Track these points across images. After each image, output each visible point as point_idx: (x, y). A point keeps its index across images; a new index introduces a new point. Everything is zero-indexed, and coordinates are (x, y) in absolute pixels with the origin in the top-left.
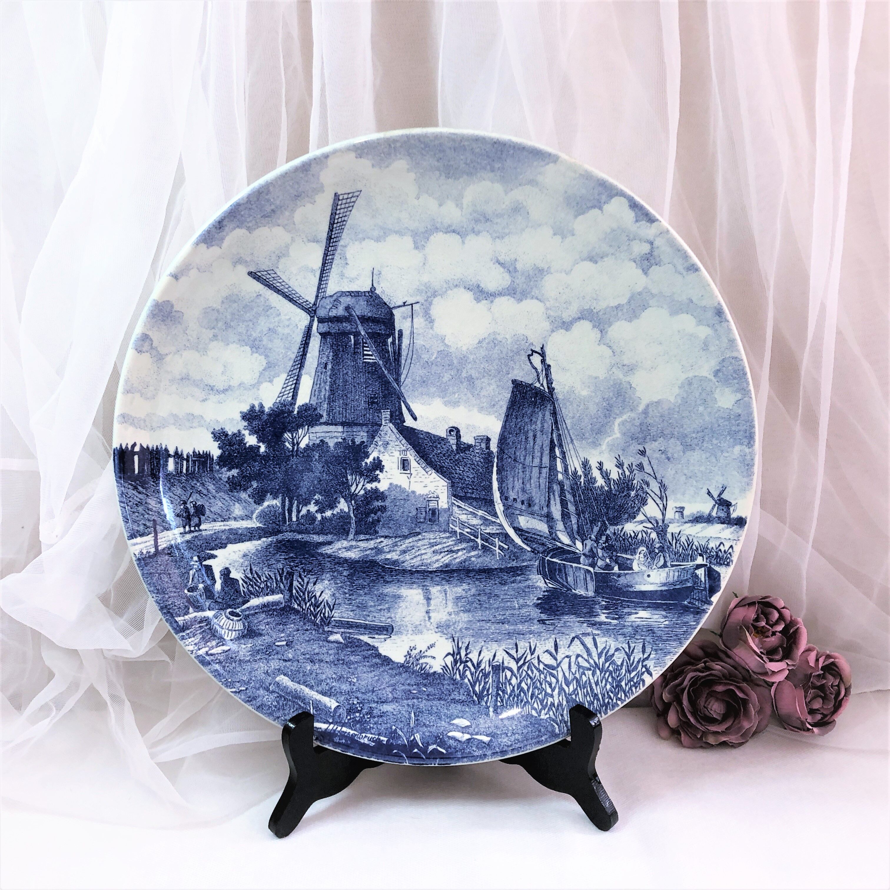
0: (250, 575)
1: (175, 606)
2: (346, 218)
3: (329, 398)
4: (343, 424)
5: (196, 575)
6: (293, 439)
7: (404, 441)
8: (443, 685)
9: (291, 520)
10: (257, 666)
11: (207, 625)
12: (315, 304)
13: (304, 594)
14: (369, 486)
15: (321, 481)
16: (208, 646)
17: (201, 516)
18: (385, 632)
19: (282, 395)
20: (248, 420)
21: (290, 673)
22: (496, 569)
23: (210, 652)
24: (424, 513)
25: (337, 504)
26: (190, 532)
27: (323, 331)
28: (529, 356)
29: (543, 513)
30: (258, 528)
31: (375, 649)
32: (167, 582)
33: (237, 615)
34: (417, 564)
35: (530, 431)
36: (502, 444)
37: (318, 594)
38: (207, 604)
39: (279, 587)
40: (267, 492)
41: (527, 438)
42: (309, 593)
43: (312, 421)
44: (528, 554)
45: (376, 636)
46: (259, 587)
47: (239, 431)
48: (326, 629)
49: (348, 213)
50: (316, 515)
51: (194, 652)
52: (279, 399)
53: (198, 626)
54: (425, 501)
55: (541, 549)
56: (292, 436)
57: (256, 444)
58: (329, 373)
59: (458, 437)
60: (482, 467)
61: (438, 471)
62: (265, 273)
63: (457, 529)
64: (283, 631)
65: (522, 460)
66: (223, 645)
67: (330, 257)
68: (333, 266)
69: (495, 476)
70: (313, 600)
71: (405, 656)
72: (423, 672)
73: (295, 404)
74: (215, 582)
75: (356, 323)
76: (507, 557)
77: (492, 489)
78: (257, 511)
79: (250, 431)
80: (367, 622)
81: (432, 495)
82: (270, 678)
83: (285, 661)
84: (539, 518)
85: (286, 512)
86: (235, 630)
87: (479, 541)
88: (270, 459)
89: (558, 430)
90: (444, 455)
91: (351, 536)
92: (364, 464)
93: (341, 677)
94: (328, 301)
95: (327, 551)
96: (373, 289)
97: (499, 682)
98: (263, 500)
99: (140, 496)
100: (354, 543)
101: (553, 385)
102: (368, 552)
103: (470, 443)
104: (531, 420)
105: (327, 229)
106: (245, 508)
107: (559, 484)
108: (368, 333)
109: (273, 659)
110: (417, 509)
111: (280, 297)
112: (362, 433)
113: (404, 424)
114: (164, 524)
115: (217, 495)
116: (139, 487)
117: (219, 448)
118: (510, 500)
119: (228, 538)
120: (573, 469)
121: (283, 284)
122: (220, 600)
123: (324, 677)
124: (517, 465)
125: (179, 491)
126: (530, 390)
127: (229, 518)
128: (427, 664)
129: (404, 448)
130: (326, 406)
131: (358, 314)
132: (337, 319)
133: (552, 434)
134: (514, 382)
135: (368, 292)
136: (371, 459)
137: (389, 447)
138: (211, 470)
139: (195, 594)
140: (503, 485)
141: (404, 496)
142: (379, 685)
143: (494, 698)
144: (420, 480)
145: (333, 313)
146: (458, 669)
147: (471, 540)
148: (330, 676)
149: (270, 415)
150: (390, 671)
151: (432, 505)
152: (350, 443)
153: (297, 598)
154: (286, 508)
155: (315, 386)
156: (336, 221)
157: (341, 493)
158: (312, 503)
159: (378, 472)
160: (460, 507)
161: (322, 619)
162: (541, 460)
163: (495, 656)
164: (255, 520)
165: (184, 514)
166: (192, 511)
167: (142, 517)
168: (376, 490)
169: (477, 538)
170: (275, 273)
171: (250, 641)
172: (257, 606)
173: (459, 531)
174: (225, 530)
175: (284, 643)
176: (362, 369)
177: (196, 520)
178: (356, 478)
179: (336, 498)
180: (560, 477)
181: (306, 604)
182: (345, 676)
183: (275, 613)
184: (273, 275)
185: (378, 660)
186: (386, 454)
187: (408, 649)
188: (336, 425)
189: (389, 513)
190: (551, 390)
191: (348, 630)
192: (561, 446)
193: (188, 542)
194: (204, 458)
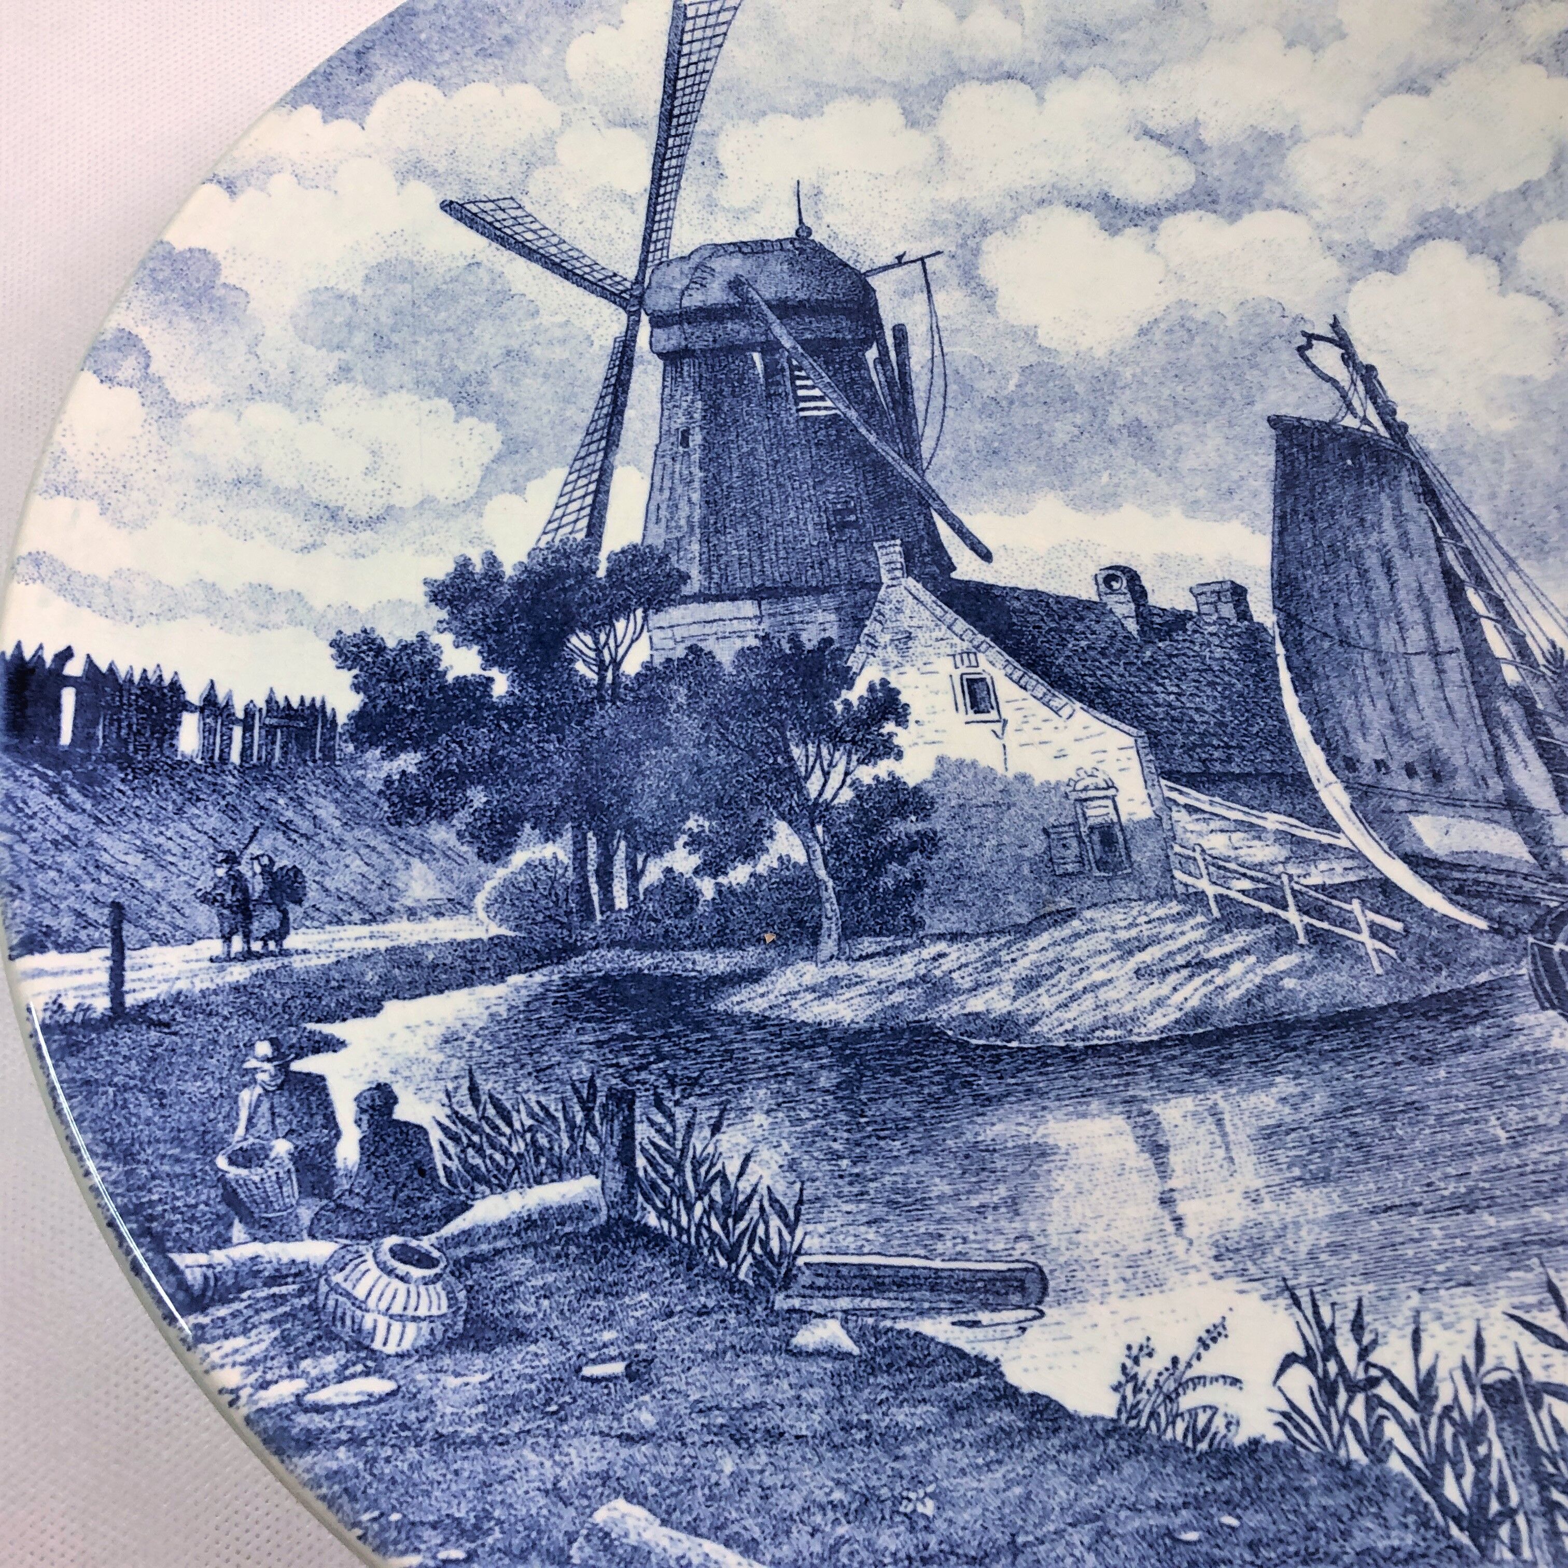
0: (469, 1111)
1: (174, 1209)
2: (709, 66)
3: (704, 524)
4: (756, 594)
5: (265, 1107)
6: (598, 651)
7: (961, 625)
8: (1305, 1495)
9: (611, 907)
10: (511, 1462)
11: (301, 1293)
12: (638, 281)
13: (679, 1169)
14: (866, 774)
15: (700, 772)
16: (305, 1374)
17: (291, 906)
18: (1016, 1298)
19: (554, 525)
20: (450, 602)
21: (652, 1490)
22: (1382, 1009)
23: (310, 1398)
24: (1074, 843)
25: (767, 843)
26: (248, 956)
27: (670, 345)
28: (1301, 350)
29: (1491, 795)
30: (496, 942)
31: (993, 1369)
32: (148, 1122)
33: (424, 1260)
34: (1087, 1021)
35: (1367, 553)
36: (1289, 599)
37: (732, 1169)
38: (306, 1215)
39: (583, 1148)
40: (520, 818)
41: (1363, 574)
42: (697, 1164)
43: (656, 593)
44: (1485, 941)
45: (985, 1317)
46: (506, 1153)
47: (422, 638)
48: (781, 1302)
49: (713, 53)
50: (697, 881)
51: (244, 1393)
52: (548, 537)
53: (266, 1292)
54: (1068, 804)
55: (1525, 918)
56: (596, 642)
57: (478, 671)
58: (696, 457)
59: (1138, 593)
60: (1239, 676)
61: (1092, 705)
62: (491, 206)
63: (1203, 884)
64: (609, 1321)
65: (1368, 640)
66: (367, 1373)
67: (674, 162)
68: (683, 183)
69: (1290, 700)
70: (716, 1190)
71: (1116, 1389)
72: (1203, 1446)
73: (598, 549)
74: (338, 1136)
75: (766, 321)
76: (1410, 961)
77: (1290, 739)
78: (489, 885)
79: (458, 634)
80: (937, 1264)
81: (1089, 781)
82: (571, 1512)
83: (627, 1439)
84: (1483, 814)
85: (592, 880)
86: (414, 1319)
87: (1292, 916)
88: (526, 716)
89: (1455, 535)
90: (1103, 653)
91: (828, 946)
92: (839, 708)
93: (867, 1498)
94: (675, 270)
95: (748, 1006)
96: (803, 233)
97: (1533, 1452)
98: (510, 845)
99: (72, 818)
100: (841, 969)
101: (1400, 417)
102: (897, 997)
103: (1181, 608)
104: (1362, 520)
105: (658, 94)
106: (446, 874)
107: (1515, 696)
108: (804, 343)
109: (578, 1433)
110: (1045, 831)
111: (536, 268)
112: (821, 616)
113: (954, 575)
114: (153, 923)
115: (348, 836)
116: (69, 790)
117: (357, 688)
118: (1364, 770)
119: (385, 979)
120: (1546, 646)
121: (544, 233)
122: (356, 1203)
123: (796, 1501)
124: (1356, 656)
125: (213, 820)
126: (1331, 439)
127: (391, 911)
128: (1215, 1410)
129: (966, 645)
130: (695, 547)
131: (767, 296)
132: (710, 314)
133: (1440, 550)
134: (1275, 422)
135: (792, 241)
136: (860, 689)
137: (916, 647)
138: (329, 755)
139: (255, 1174)
140: (1328, 724)
141: (991, 794)
142: (1033, 1519)
143: (1540, 1525)
144: (1037, 737)
145: (695, 300)
146: (1345, 1417)
147: (1260, 919)
148: (820, 1496)
149: (519, 585)
150: (1070, 1458)
151: (1097, 813)
152: (786, 647)
153: (654, 1186)
154: (591, 868)
155: (656, 493)
156: (682, 73)
157: (776, 803)
158: (679, 844)
159: (889, 727)
160: (1197, 810)
161: (758, 1263)
162: (1430, 631)
163: (1479, 1345)
164: (482, 915)
165: (228, 896)
166: (257, 886)
167: (71, 886)
168: (894, 784)
169: (1285, 907)
170: (520, 207)
171: (479, 1361)
172: (501, 1225)
173: (1211, 891)
174: (376, 951)
175: (618, 1368)
176: (797, 436)
177: (269, 918)
178: (819, 755)
179: (760, 822)
180: (1511, 675)
181: (690, 1209)
182: (885, 1492)
183: (573, 1249)
184: (514, 213)
185: (1008, 1417)
186: (907, 668)
187: (1120, 1356)
188: (733, 598)
189: (951, 854)
190: (1398, 431)
191: (866, 1303)
192: (1481, 582)
193: (236, 988)
194: (304, 719)
